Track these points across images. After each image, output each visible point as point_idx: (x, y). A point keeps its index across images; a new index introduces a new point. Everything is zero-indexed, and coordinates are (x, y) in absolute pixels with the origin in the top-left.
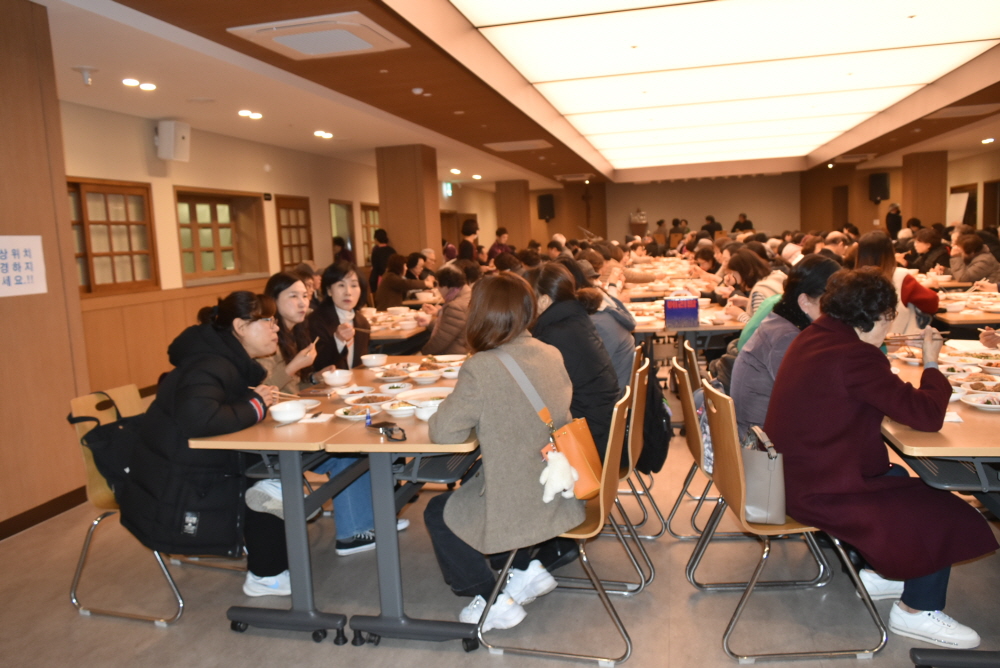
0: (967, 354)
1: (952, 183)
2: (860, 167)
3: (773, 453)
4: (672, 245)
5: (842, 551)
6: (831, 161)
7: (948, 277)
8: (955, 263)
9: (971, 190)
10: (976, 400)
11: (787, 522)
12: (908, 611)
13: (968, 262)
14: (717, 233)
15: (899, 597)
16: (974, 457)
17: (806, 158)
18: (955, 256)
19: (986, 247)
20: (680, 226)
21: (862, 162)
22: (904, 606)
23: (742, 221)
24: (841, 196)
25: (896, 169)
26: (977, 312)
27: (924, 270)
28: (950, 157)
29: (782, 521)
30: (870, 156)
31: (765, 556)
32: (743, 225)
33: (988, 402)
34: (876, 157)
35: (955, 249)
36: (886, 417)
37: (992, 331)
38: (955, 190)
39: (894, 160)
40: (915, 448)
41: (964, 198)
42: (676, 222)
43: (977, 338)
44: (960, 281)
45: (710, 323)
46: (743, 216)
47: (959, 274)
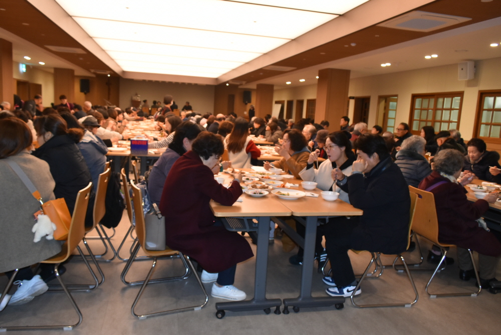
0: (257, 173)
1: (275, 99)
2: (240, 87)
3: (160, 216)
4: (152, 114)
5: (190, 262)
6: (227, 82)
7: (265, 139)
8: (268, 133)
9: (282, 103)
10: (250, 192)
11: (166, 249)
12: (219, 287)
13: (272, 134)
14: (175, 110)
15: (216, 280)
16: (244, 217)
17: (217, 79)
18: (268, 130)
20: (157, 104)
21: (241, 85)
22: (218, 284)
23: (187, 105)
24: (231, 99)
25: (254, 90)
26: (270, 155)
27: (257, 136)
28: (275, 88)
29: (163, 249)
30: (244, 82)
31: (154, 266)
32: (187, 108)
33: (255, 193)
34: (246, 83)
35: (268, 128)
36: (211, 200)
37: (268, 163)
38: (277, 102)
39: (253, 86)
40: (219, 213)
41: (279, 106)
42: (155, 102)
43: (262, 166)
44: (269, 141)
45: (153, 153)
46: (188, 103)
47: (269, 138)
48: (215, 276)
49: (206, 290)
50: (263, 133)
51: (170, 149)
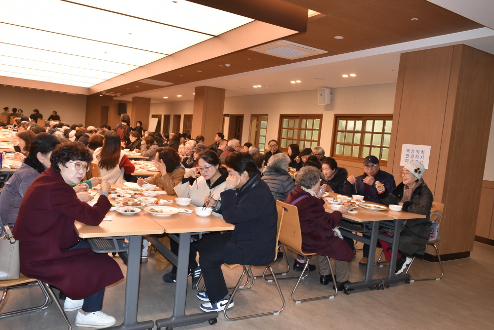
0: (130, 189)
1: (152, 113)
2: (114, 99)
3: (13, 240)
4: (11, 123)
5: (50, 290)
6: (101, 93)
7: (139, 154)
8: (143, 147)
9: (159, 117)
10: (121, 210)
11: (20, 277)
12: (85, 314)
13: (148, 148)
14: (39, 119)
15: (81, 307)
16: (113, 237)
17: (89, 89)
18: (143, 144)
19: (156, 143)
20: (17, 112)
21: (115, 96)
22: (83, 312)
23: (54, 115)
24: (105, 111)
25: (130, 102)
26: (144, 170)
27: (131, 150)
28: (152, 102)
29: (17, 277)
30: (119, 94)
31: (3, 298)
32: (55, 117)
33: (126, 211)
34: (121, 95)
35: (143, 142)
38: (153, 116)
39: (129, 98)
41: (156, 120)
42: (15, 110)
44: (144, 156)
45: (9, 167)
46: (56, 113)
47: (144, 153)
48: (80, 303)
49: (69, 319)
50: (138, 147)
51: (25, 165)
